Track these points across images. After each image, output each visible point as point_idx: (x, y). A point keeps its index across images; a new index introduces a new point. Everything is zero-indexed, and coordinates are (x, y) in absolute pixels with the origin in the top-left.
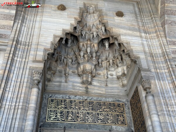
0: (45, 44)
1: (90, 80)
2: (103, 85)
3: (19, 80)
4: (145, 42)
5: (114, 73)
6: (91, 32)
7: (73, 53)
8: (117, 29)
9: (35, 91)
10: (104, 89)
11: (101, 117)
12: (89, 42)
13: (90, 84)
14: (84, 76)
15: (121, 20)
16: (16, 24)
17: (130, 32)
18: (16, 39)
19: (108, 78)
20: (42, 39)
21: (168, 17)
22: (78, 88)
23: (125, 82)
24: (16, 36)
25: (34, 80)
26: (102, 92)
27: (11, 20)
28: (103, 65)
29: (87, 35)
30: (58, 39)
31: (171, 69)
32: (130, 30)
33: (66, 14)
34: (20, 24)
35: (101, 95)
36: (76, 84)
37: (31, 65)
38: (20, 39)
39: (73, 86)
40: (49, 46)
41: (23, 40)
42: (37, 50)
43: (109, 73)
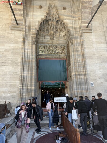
0: (35, 26)
1: (53, 38)
2: (58, 39)
3: (29, 42)
4: (73, 22)
5: (62, 34)
6: (53, 17)
7: (46, 26)
8: (63, 17)
9: (34, 45)
10: (58, 41)
11: (57, 51)
12: (52, 22)
13: (53, 39)
14: (51, 36)
15: (65, 11)
16: (24, 18)
17: (68, 18)
18: (25, 25)
19: (60, 36)
20: (34, 24)
21: (83, 10)
22: (49, 41)
23: (66, 38)
24: (25, 24)
25: (33, 41)
26: (57, 42)
27: (22, 16)
28: (58, 31)
29: (51, 19)
30: (40, 23)
31: (81, 34)
32: (68, 16)
33: (42, 10)
34: (25, 17)
35: (57, 43)
36: (48, 40)
37: (31, 36)
38: (26, 25)
39: (47, 40)
40: (37, 27)
41: (27, 25)
42: (33, 29)
43: (60, 34)
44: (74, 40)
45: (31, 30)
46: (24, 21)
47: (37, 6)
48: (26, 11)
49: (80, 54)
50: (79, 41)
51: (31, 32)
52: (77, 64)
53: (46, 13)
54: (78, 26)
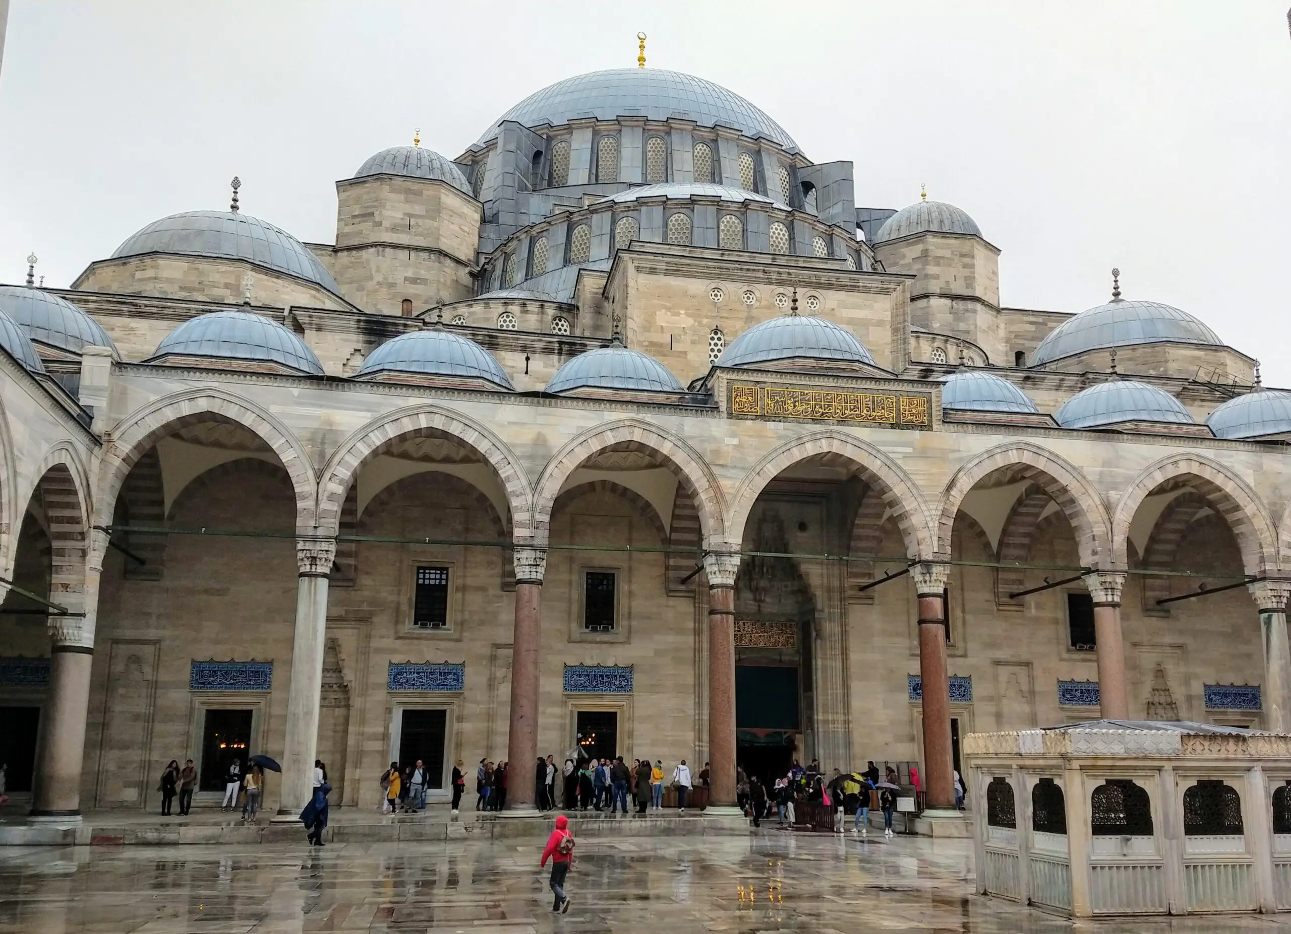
1: (763, 597)
2: (777, 601)
10: (776, 607)
11: (772, 640)
13: (763, 601)
14: (758, 592)
15: (803, 537)
17: (811, 557)
19: (782, 591)
22: (750, 606)
23: (800, 599)
26: (774, 611)
28: (778, 576)
31: (843, 609)
32: (811, 552)
35: (774, 614)
36: (748, 602)
39: (746, 604)
44: (824, 624)
49: (839, 665)
52: (829, 692)
53: (752, 542)
54: (837, 585)
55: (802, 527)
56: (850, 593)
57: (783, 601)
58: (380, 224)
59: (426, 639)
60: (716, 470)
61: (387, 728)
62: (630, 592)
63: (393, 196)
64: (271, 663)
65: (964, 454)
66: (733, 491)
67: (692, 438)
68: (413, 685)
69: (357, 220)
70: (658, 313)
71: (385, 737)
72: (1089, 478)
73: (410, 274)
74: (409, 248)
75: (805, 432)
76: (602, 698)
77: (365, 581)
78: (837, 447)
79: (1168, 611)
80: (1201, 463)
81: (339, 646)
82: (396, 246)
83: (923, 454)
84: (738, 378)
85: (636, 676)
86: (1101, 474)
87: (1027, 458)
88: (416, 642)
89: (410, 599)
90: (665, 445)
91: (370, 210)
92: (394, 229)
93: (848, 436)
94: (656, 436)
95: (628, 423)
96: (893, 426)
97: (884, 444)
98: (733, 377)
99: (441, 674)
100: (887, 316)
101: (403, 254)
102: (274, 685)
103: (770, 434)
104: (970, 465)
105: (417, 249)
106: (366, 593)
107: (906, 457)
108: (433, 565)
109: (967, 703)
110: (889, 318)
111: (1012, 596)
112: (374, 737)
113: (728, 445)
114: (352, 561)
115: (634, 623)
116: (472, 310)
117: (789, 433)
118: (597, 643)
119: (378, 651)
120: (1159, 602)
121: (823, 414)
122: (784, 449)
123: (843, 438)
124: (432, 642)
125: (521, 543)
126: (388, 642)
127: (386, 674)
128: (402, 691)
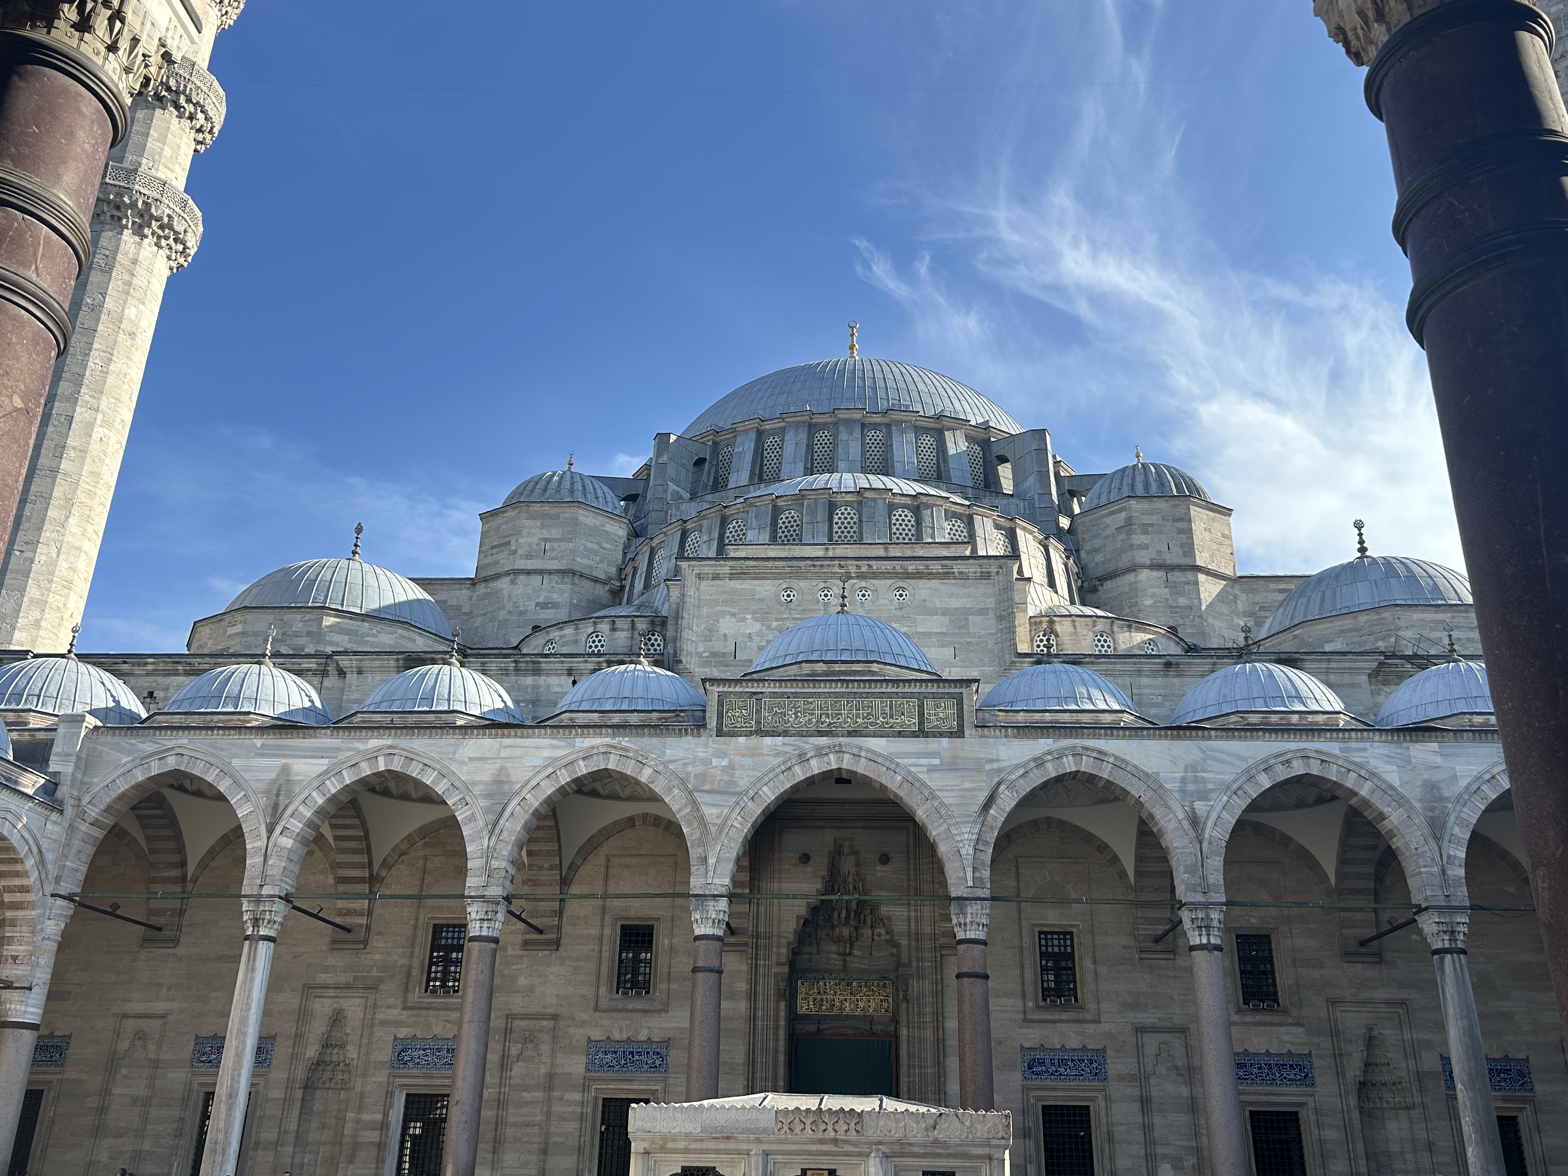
1: (848, 949)
2: (867, 954)
3: (766, 993)
4: (912, 915)
5: (882, 931)
6: (847, 884)
8: (878, 892)
10: (867, 962)
11: (861, 1004)
13: (850, 954)
14: (841, 943)
17: (894, 896)
18: (754, 934)
20: (783, 926)
22: (834, 962)
23: (895, 951)
25: (780, 990)
28: (867, 922)
32: (894, 891)
33: (810, 870)
35: (863, 971)
36: (830, 956)
38: (760, 929)
39: (827, 959)
40: (792, 936)
41: (763, 931)
42: (779, 947)
43: (876, 932)
44: (911, 982)
45: (775, 950)
46: (751, 918)
47: (792, 855)
48: (759, 880)
49: (929, 1035)
50: (927, 986)
51: (774, 956)
52: (917, 1071)
53: (820, 880)
54: (927, 930)
55: (885, 859)
56: (942, 940)
57: (875, 954)
58: (515, 552)
59: (436, 1009)
60: (700, 797)
61: (386, 1114)
62: (671, 947)
63: (529, 523)
64: (274, 1038)
65: (1005, 764)
66: (719, 821)
67: (674, 761)
68: (418, 1063)
69: (494, 551)
70: (721, 620)
71: (384, 1126)
72: (1168, 786)
73: (541, 600)
74: (541, 572)
75: (807, 746)
76: (631, 1081)
77: (376, 942)
78: (847, 763)
79: (1379, 955)
80: (1322, 761)
81: (345, 1017)
82: (528, 572)
83: (952, 766)
84: (731, 689)
85: (673, 1053)
86: (1183, 781)
87: (1086, 765)
88: (424, 1012)
89: (423, 962)
90: (644, 771)
91: (507, 539)
92: (529, 556)
93: (860, 748)
94: (633, 762)
95: (602, 750)
96: (915, 735)
97: (907, 755)
98: (725, 689)
99: (448, 1050)
100: (991, 602)
101: (536, 580)
102: (275, 1062)
103: (765, 752)
104: (1013, 777)
105: (550, 572)
106: (378, 957)
107: (932, 769)
108: (450, 922)
109: (1101, 1084)
110: (993, 606)
111: (1157, 940)
112: (371, 1126)
113: (716, 767)
114: (363, 921)
115: (674, 986)
116: (562, 633)
117: (788, 749)
118: (628, 1011)
119: (384, 1023)
120: (1363, 943)
121: (830, 724)
122: (783, 768)
123: (856, 751)
124: (441, 1013)
125: (473, 894)
126: (394, 1013)
127: (390, 1052)
128: (405, 1071)
